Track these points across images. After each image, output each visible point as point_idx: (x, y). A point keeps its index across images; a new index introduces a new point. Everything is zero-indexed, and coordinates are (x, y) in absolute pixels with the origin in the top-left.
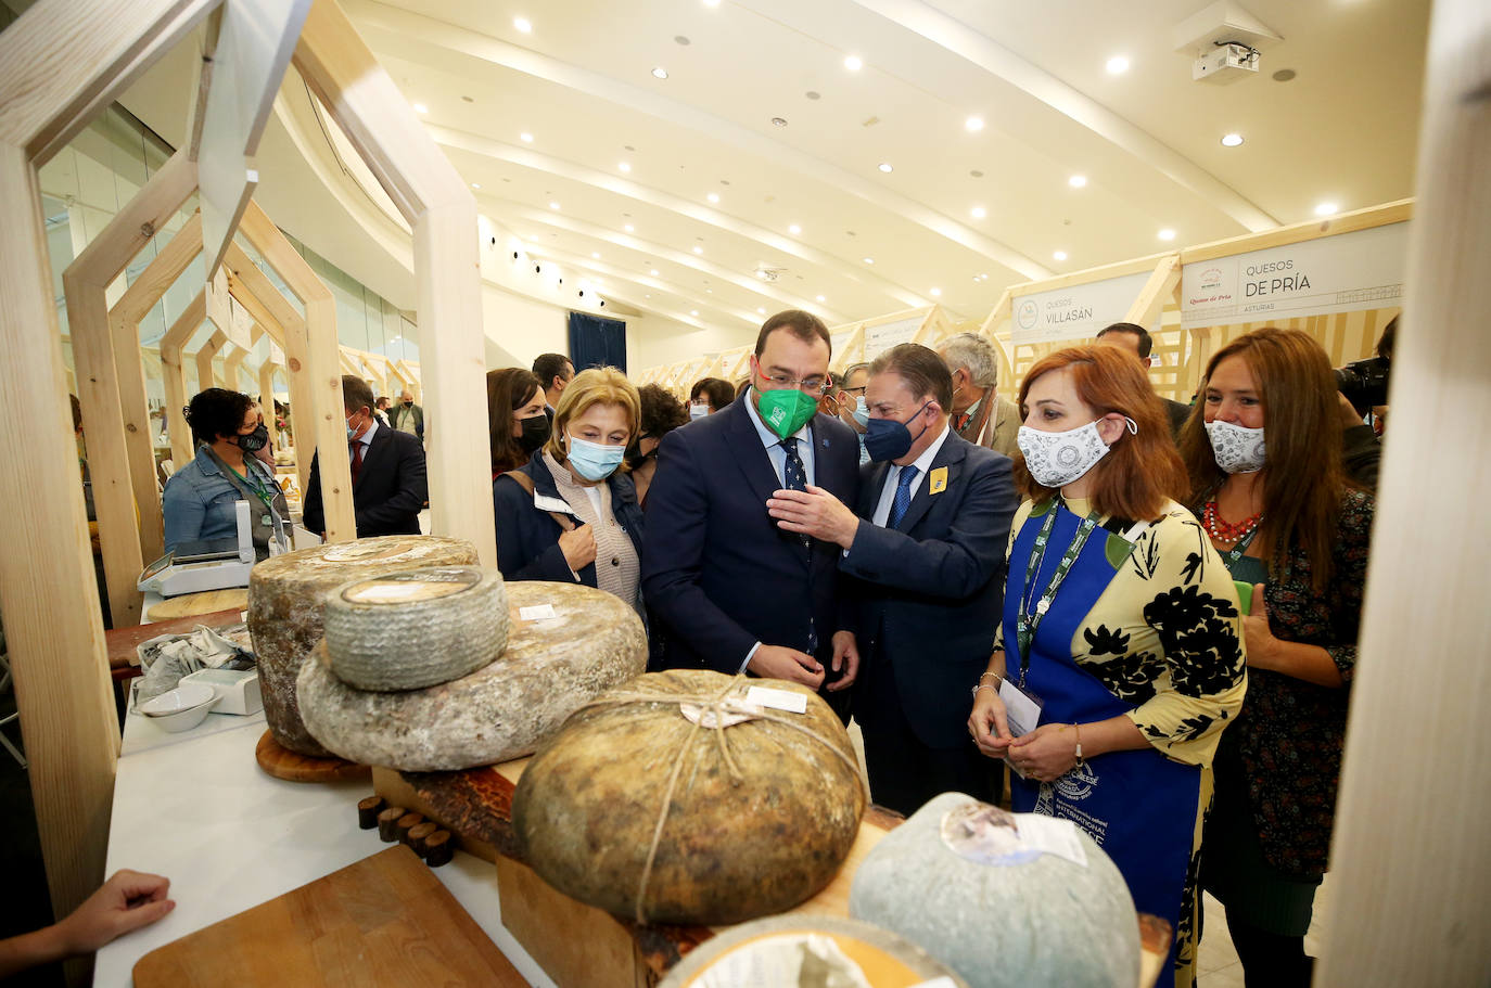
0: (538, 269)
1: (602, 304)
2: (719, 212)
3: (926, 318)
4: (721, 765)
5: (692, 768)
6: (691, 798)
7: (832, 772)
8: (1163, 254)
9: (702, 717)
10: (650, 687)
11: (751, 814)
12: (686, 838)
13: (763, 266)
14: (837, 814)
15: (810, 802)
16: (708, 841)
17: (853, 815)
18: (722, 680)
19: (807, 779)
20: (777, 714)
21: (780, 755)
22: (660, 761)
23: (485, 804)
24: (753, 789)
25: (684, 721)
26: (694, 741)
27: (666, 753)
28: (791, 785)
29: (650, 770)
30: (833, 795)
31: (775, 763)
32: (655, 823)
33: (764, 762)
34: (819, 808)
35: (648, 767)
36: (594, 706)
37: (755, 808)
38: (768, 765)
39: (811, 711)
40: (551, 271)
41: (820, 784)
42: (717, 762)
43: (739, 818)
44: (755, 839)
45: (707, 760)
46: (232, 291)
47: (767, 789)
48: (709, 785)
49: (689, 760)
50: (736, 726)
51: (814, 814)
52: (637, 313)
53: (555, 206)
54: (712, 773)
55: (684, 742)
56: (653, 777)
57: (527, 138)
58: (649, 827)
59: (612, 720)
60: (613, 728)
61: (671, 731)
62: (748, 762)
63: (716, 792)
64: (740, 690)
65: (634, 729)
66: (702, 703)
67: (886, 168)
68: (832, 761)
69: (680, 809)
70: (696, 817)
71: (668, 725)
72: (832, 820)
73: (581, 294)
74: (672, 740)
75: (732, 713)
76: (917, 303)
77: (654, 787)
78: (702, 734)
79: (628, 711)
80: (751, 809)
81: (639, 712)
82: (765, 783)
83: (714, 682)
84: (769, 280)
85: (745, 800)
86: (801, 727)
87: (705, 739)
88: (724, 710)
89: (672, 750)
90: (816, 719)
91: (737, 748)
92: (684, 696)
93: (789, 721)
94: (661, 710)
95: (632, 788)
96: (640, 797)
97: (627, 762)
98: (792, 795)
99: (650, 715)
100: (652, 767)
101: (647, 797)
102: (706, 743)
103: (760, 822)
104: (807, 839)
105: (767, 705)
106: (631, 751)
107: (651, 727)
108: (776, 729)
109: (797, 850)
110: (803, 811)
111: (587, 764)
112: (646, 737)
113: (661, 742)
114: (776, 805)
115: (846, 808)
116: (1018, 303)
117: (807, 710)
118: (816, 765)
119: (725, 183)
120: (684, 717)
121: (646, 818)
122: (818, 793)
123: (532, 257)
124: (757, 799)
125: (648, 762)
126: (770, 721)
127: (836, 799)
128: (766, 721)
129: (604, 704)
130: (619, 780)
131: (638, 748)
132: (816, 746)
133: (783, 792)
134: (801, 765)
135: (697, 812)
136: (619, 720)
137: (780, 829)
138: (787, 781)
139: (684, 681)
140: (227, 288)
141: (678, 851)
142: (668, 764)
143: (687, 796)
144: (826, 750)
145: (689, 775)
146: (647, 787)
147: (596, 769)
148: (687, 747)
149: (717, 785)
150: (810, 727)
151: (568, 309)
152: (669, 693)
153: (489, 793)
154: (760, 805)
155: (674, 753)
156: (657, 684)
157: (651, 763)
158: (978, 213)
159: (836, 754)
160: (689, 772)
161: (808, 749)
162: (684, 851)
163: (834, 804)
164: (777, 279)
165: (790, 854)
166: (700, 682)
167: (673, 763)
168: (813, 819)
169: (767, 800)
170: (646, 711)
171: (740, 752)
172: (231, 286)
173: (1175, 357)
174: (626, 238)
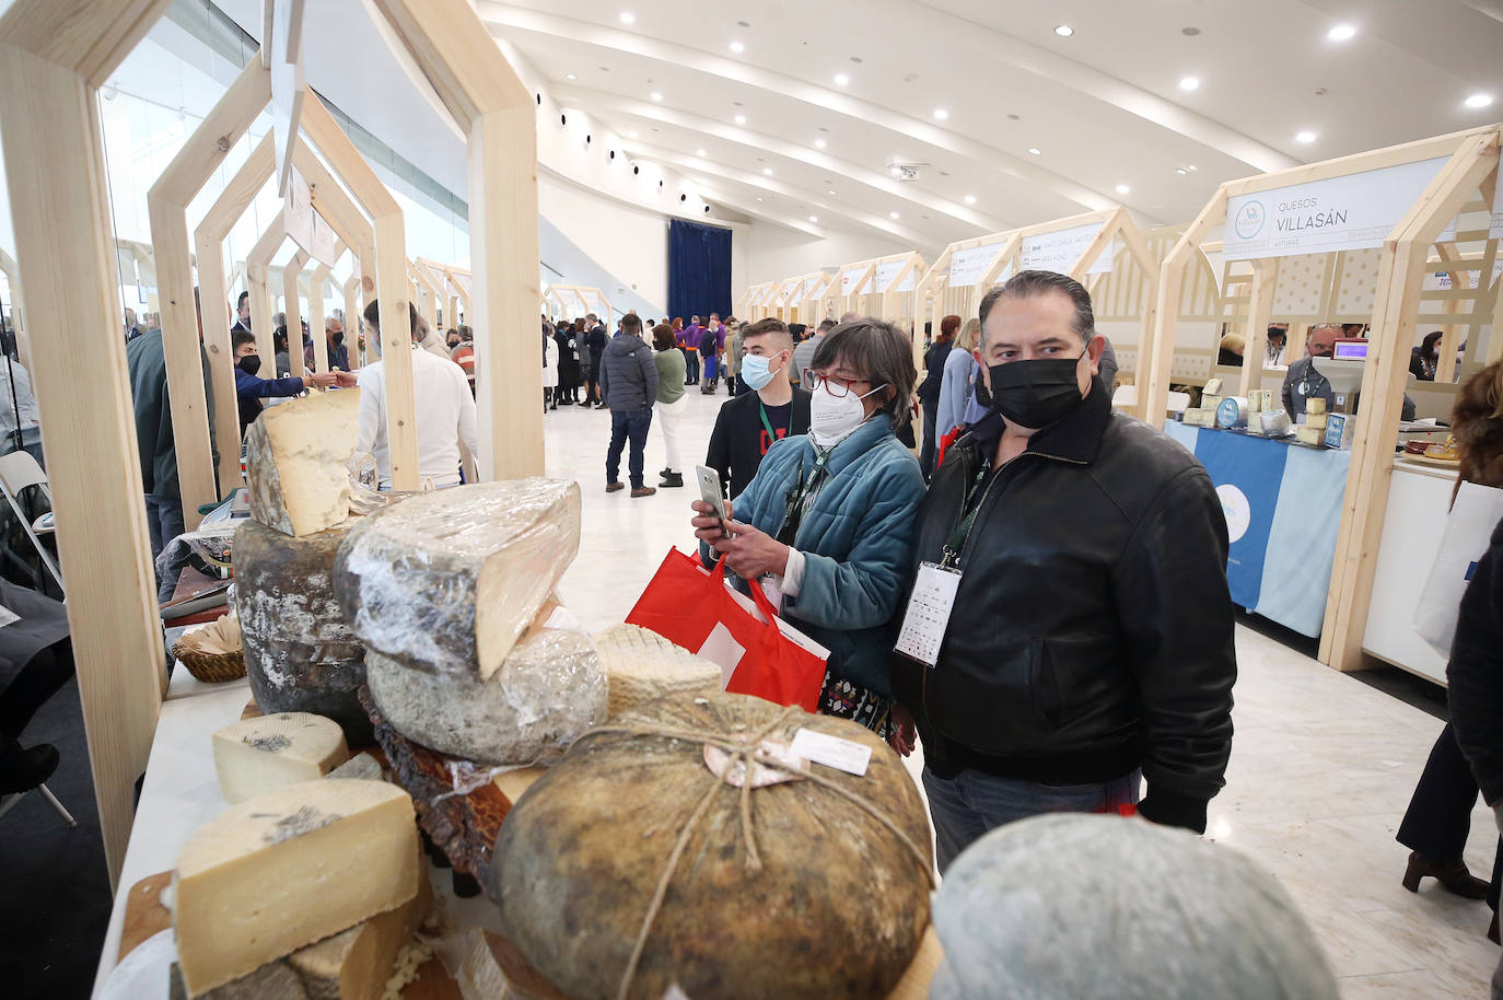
0: (636, 170)
1: (707, 209)
2: (846, 95)
3: (1106, 225)
4: (738, 843)
5: (702, 841)
6: (695, 882)
7: (889, 866)
8: (1468, 132)
9: (728, 769)
10: (674, 714)
11: (767, 920)
12: (681, 937)
13: (899, 160)
14: (889, 929)
15: (849, 910)
16: (709, 947)
17: (912, 931)
18: (767, 712)
19: (851, 878)
20: (826, 776)
21: (818, 838)
22: (664, 827)
23: (479, 829)
24: (775, 885)
25: (705, 771)
26: (711, 804)
27: (673, 816)
28: (825, 885)
29: (649, 838)
30: (885, 900)
31: (809, 849)
32: (646, 909)
33: (795, 847)
34: (862, 919)
35: (648, 832)
36: (604, 733)
37: (773, 912)
38: (799, 853)
39: (873, 772)
40: (652, 173)
41: (867, 884)
42: (735, 838)
43: (753, 921)
44: (767, 954)
45: (723, 832)
46: (313, 202)
47: (792, 888)
48: (719, 869)
49: (700, 832)
50: (769, 787)
51: (854, 929)
52: (746, 219)
53: (657, 97)
54: (727, 852)
55: (699, 802)
56: (652, 847)
57: (627, 18)
58: (637, 915)
59: (618, 759)
60: (616, 771)
61: (687, 783)
62: (773, 844)
63: (727, 881)
64: (787, 731)
65: (643, 775)
66: (731, 748)
67: (1064, 31)
68: (888, 851)
69: (679, 898)
70: (698, 911)
71: (683, 774)
72: (879, 937)
73: (683, 198)
74: (684, 798)
75: (769, 766)
76: (1098, 205)
77: (651, 861)
78: (724, 793)
79: (641, 747)
80: (768, 913)
81: (654, 751)
82: (792, 878)
83: (756, 714)
84: (906, 177)
85: (762, 899)
86: (856, 797)
87: (725, 802)
88: (756, 760)
89: (682, 812)
90: (879, 784)
91: (764, 822)
92: (713, 734)
93: (839, 787)
94: (681, 750)
95: (624, 860)
96: (632, 873)
97: (624, 822)
98: (825, 901)
99: (666, 757)
100: (654, 833)
101: (641, 874)
102: (726, 808)
103: (777, 932)
104: (838, 962)
105: (816, 759)
106: (632, 807)
107: (664, 775)
108: (821, 795)
109: (824, 977)
110: (838, 924)
111: (576, 819)
112: (654, 788)
113: (673, 800)
114: (802, 910)
115: (901, 920)
116: (1235, 206)
117: (868, 771)
118: (867, 855)
119: (857, 60)
120: (706, 766)
121: (637, 901)
122: (862, 898)
123: (630, 156)
124: (779, 900)
125: (648, 826)
126: (816, 783)
127: (889, 907)
128: (810, 784)
129: (615, 732)
130: (611, 845)
131: (641, 805)
132: (871, 826)
133: (813, 893)
134: (845, 854)
135: (699, 903)
136: (626, 760)
137: (803, 946)
138: (821, 878)
139: (719, 710)
140: (310, 200)
141: (670, 953)
142: (674, 833)
143: (689, 881)
144: (885, 832)
145: (698, 852)
146: (642, 861)
147: (586, 827)
148: (701, 811)
149: (728, 871)
150: (868, 797)
151: (668, 216)
152: (698, 726)
153: (485, 817)
154: (780, 909)
155: (683, 816)
156: (685, 711)
157: (653, 828)
158: (1190, 84)
159: (898, 839)
160: (698, 845)
161: (858, 831)
162: (677, 954)
163: (885, 913)
164: (917, 176)
165: (814, 981)
166: (739, 714)
167: (679, 831)
168: (850, 936)
169: (790, 903)
170: (662, 750)
171: (767, 827)
172: (313, 198)
173: (1475, 275)
174: (736, 132)
